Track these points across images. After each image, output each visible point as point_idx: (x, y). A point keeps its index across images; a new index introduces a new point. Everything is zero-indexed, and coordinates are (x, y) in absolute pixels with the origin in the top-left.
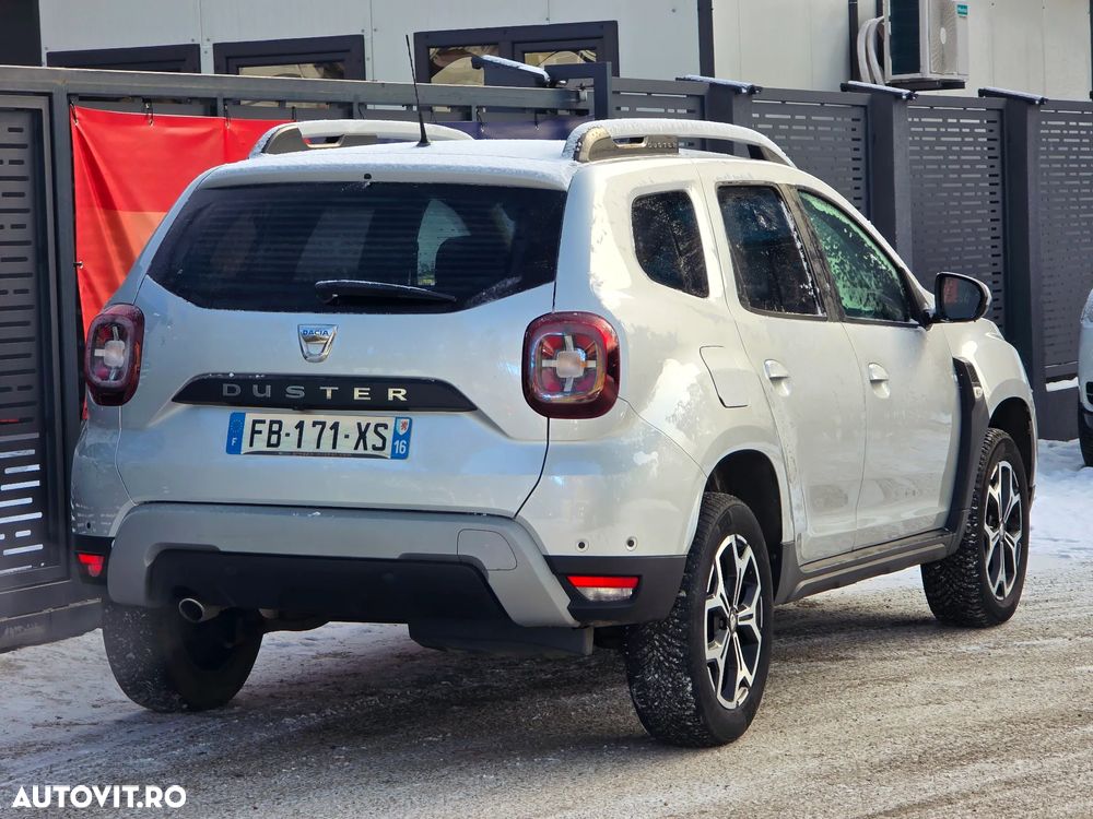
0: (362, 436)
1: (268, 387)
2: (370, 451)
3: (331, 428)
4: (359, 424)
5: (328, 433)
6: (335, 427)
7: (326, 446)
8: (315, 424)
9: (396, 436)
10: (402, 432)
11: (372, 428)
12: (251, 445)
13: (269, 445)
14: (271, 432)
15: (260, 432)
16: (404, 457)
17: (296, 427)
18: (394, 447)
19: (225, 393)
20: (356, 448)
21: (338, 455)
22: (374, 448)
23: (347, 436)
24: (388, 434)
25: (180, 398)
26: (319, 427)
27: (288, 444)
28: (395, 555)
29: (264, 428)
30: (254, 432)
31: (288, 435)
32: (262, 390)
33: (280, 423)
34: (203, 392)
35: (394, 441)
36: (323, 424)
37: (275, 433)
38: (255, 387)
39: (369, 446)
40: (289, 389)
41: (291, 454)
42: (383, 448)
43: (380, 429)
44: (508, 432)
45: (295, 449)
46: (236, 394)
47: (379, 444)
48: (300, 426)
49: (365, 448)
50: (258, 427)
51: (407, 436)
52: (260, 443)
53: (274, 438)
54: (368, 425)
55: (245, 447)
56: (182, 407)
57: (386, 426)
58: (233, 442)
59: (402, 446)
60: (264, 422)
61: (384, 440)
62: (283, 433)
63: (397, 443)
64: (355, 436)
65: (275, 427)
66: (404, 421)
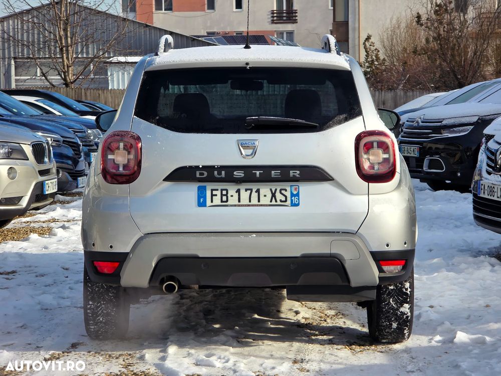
0: (274, 195)
1: (223, 172)
2: (279, 203)
3: (256, 192)
4: (271, 190)
5: (255, 195)
6: (258, 191)
7: (254, 201)
8: (246, 190)
9: (292, 195)
10: (295, 193)
11: (278, 191)
12: (212, 202)
13: (222, 201)
14: (222, 195)
15: (216, 195)
16: (298, 205)
17: (236, 192)
18: (292, 200)
19: (198, 176)
20: (271, 201)
21: (261, 205)
22: (281, 201)
23: (265, 196)
24: (288, 194)
25: (167, 179)
26: (249, 192)
27: (233, 200)
28: (298, 255)
29: (218, 193)
30: (212, 195)
31: (232, 196)
32: (220, 174)
33: (227, 190)
34: (181, 175)
35: (291, 197)
36: (251, 190)
37: (224, 195)
38: (216, 173)
39: (278, 200)
40: (235, 173)
41: (235, 206)
42: (286, 201)
43: (283, 192)
44: (350, 191)
45: (237, 203)
46: (205, 176)
47: (283, 199)
48: (238, 191)
49: (276, 201)
50: (214, 192)
51: (298, 195)
52: (217, 200)
53: (224, 198)
54: (276, 190)
55: (209, 203)
56: (168, 184)
57: (286, 190)
58: (201, 201)
59: (296, 200)
60: (217, 190)
61: (286, 197)
62: (229, 195)
63: (293, 198)
64: (269, 195)
65: (224, 192)
66: (295, 187)
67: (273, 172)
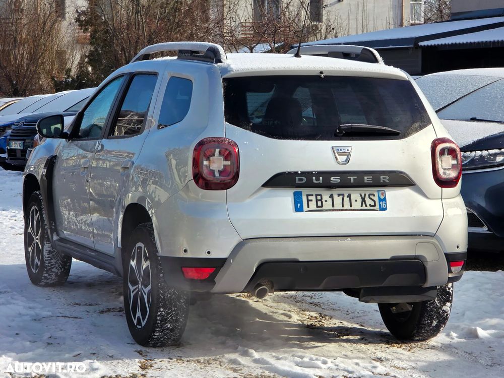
0: (363, 200)
1: (321, 178)
2: (369, 207)
4: (361, 195)
5: (346, 200)
6: (349, 196)
7: (347, 206)
8: (339, 195)
9: (380, 200)
10: (382, 197)
11: (367, 196)
12: (308, 207)
13: (317, 207)
14: (317, 200)
15: (311, 200)
16: (385, 209)
17: (330, 197)
18: (380, 205)
19: (297, 182)
20: (362, 206)
21: (354, 210)
22: (370, 206)
23: (356, 201)
24: (376, 198)
25: (267, 185)
26: (341, 197)
27: (328, 205)
28: (388, 257)
29: (313, 198)
30: (308, 201)
31: (326, 201)
32: (318, 179)
33: (321, 195)
34: (280, 181)
35: (379, 202)
36: (343, 195)
37: (319, 200)
38: (314, 178)
39: (368, 205)
40: (332, 179)
41: (330, 210)
42: (375, 206)
43: (371, 196)
44: (428, 196)
45: (331, 208)
46: (304, 182)
47: (373, 204)
49: (366, 206)
50: (310, 198)
51: (385, 199)
52: (313, 205)
53: (319, 203)
54: (365, 195)
55: (305, 207)
56: (266, 190)
57: (374, 195)
58: (299, 206)
59: (384, 204)
60: (312, 195)
61: (375, 202)
62: (323, 200)
63: (381, 203)
64: (360, 200)
65: (319, 198)
66: (382, 192)
67: (365, 178)
